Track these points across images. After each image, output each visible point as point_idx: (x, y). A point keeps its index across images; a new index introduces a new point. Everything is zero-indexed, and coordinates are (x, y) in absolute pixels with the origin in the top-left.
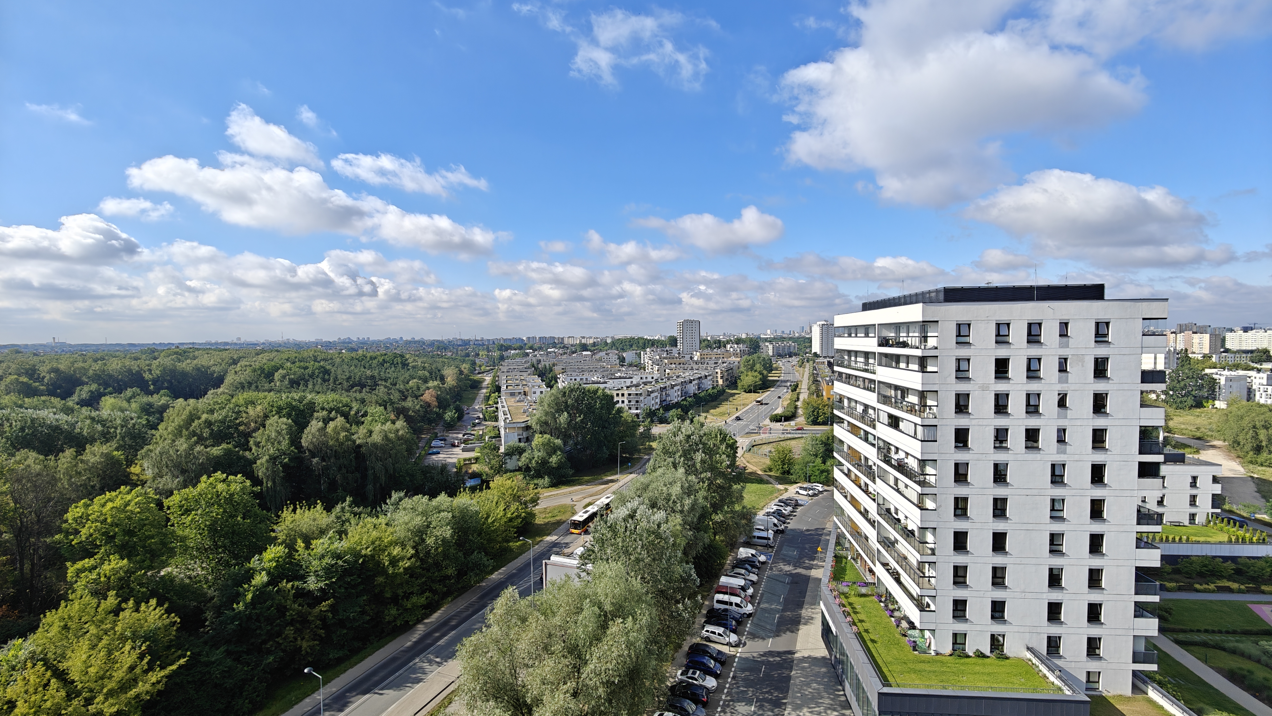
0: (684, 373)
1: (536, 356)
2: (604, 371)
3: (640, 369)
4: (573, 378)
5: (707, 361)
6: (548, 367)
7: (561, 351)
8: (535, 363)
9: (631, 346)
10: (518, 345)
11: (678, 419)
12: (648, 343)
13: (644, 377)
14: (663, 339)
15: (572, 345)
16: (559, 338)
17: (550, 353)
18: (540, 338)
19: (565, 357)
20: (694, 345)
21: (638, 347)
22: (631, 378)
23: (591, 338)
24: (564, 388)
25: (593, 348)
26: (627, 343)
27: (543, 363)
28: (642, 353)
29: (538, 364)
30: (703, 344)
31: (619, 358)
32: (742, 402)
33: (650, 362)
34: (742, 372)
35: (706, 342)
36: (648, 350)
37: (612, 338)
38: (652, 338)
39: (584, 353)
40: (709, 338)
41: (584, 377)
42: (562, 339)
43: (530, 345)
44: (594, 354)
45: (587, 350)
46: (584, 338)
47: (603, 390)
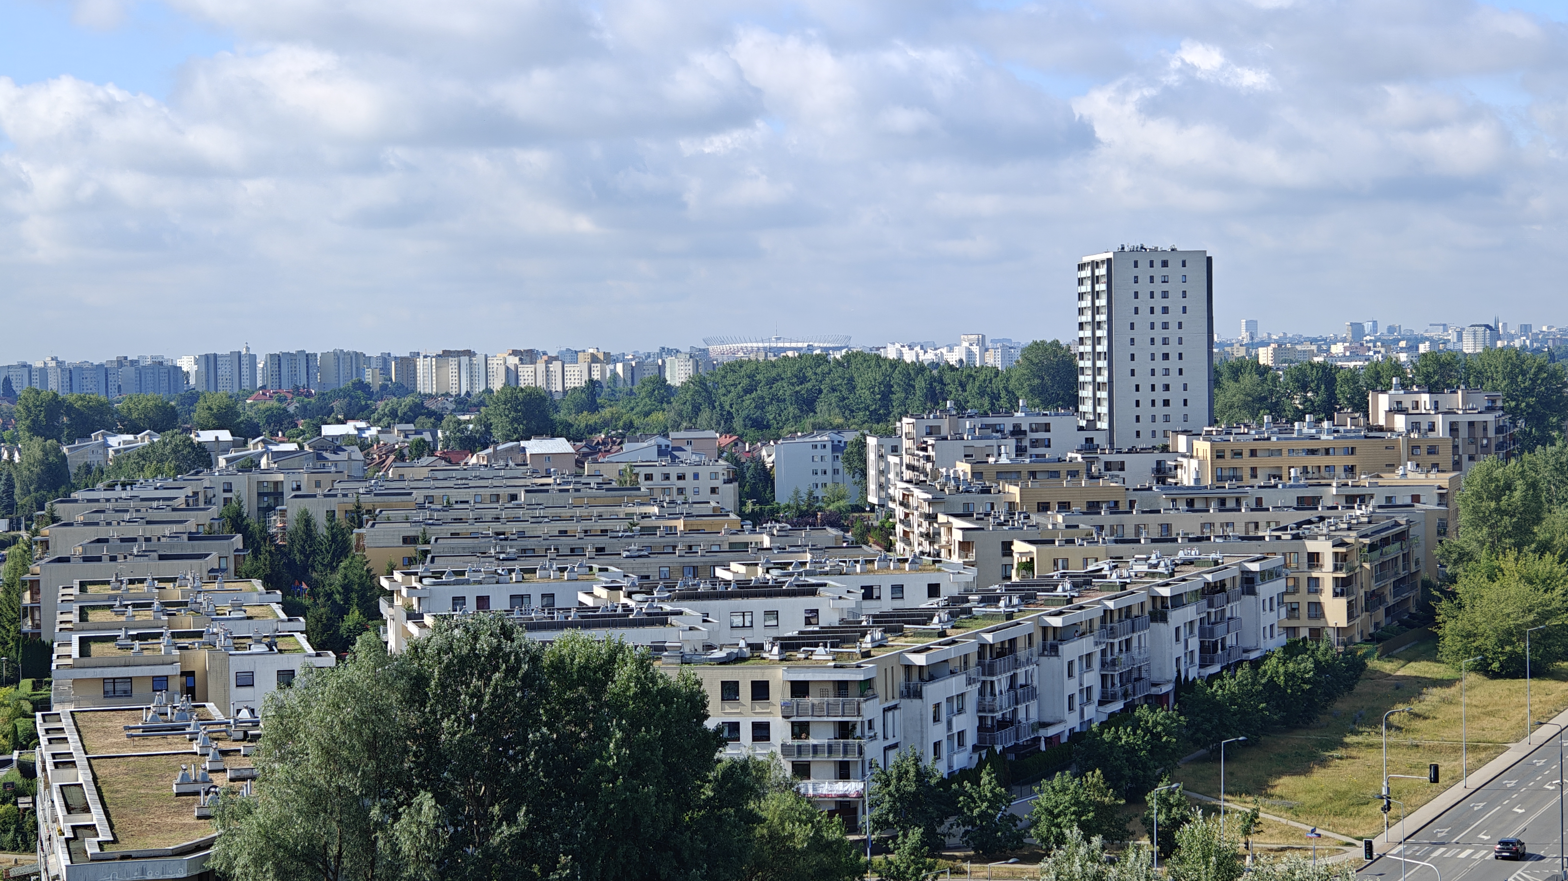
0: (1118, 561)
1: (250, 465)
2: (651, 552)
3: (861, 540)
4: (471, 593)
5: (1252, 491)
6: (322, 528)
7: (396, 437)
8: (249, 506)
9: (808, 404)
10: (150, 399)
11: (1088, 831)
12: (909, 388)
13: (884, 582)
14: (993, 359)
15: (463, 403)
16: (385, 359)
17: (336, 445)
18: (277, 360)
19: (421, 468)
20: (1176, 396)
21: (848, 411)
22: (811, 591)
23: (572, 356)
24: (417, 649)
25: (585, 419)
26: (785, 389)
27: (292, 507)
28: (872, 441)
29: (265, 511)
30: (1232, 391)
31: (736, 476)
32: (1464, 733)
33: (919, 495)
34: (1464, 557)
35: (1248, 380)
36: (906, 424)
37: (698, 357)
38: (928, 357)
39: (534, 446)
40: (1265, 357)
41: (535, 587)
42: (408, 364)
43: (217, 399)
44: (594, 451)
45: (549, 430)
46: (528, 356)
47: (643, 663)
